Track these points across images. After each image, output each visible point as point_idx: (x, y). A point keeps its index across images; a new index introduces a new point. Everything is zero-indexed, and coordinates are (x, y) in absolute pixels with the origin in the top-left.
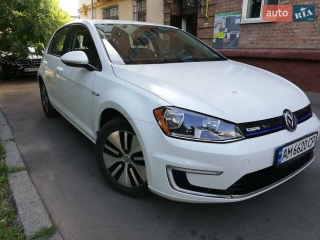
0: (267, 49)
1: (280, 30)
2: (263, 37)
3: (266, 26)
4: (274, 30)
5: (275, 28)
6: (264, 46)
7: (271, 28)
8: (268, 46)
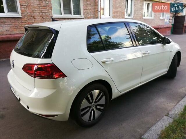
0: (21, 34)
1: (26, 22)
2: (16, 26)
3: (15, 20)
4: (21, 22)
5: (22, 21)
6: (18, 32)
7: (20, 21)
8: (21, 32)
